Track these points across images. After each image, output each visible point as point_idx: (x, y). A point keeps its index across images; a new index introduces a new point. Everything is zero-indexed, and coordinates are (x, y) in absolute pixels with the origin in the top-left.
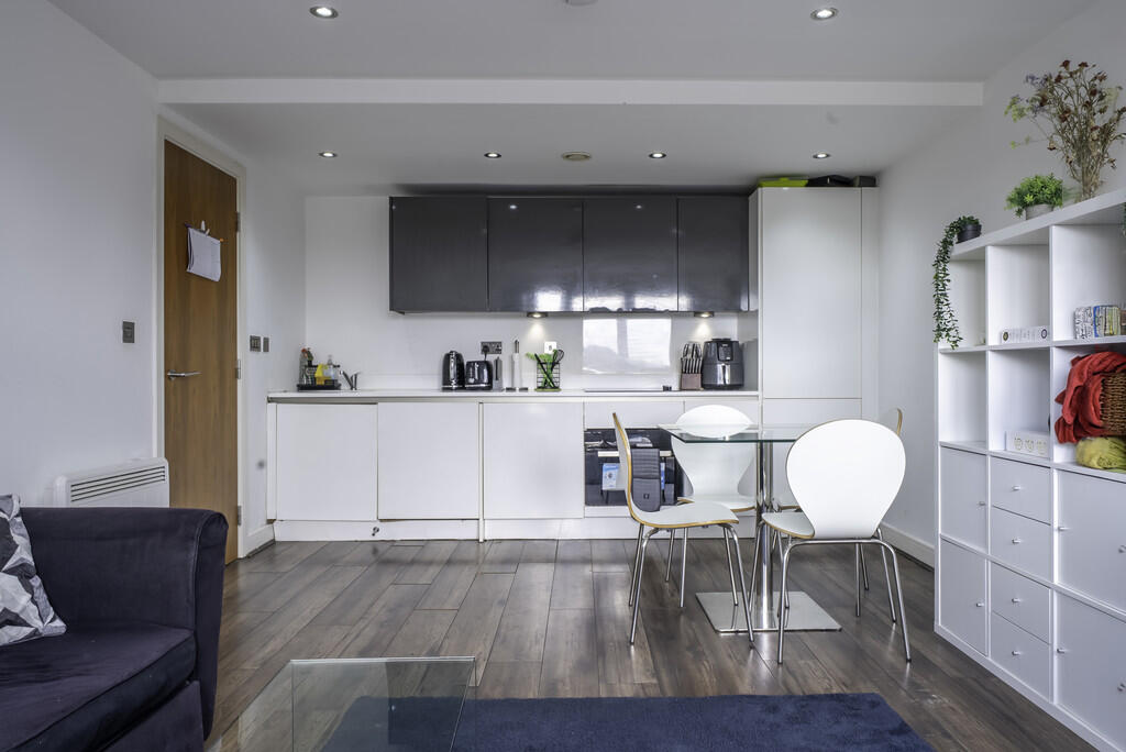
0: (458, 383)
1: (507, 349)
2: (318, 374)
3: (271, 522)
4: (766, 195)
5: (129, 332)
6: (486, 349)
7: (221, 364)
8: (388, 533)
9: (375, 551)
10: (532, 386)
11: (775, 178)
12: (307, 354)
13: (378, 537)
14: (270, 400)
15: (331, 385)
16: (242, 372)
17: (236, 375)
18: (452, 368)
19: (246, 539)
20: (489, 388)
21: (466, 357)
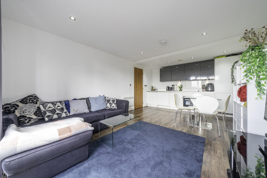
0: (168, 90)
1: (175, 85)
2: (153, 89)
3: (147, 104)
4: (216, 60)
5: (130, 85)
6: (172, 86)
7: (141, 88)
9: (157, 108)
10: (178, 90)
11: (218, 57)
12: (153, 87)
13: (157, 107)
14: (147, 91)
15: (155, 90)
16: (143, 89)
18: (168, 88)
19: (144, 105)
20: (172, 91)
21: (170, 87)
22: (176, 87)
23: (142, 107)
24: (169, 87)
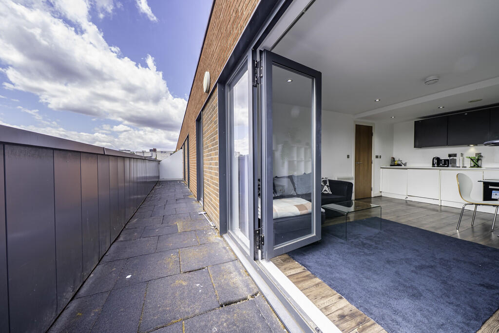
0: (437, 165)
1: (459, 155)
2: (396, 162)
3: (381, 192)
5: (348, 157)
6: (450, 156)
7: (368, 161)
8: (409, 199)
9: (407, 202)
10: (468, 166)
12: (394, 158)
13: (407, 199)
14: (381, 168)
15: (399, 165)
17: (372, 163)
18: (436, 161)
19: (374, 194)
20: (448, 166)
21: (441, 158)
22: (461, 158)
23: (371, 197)
24: (438, 159)
